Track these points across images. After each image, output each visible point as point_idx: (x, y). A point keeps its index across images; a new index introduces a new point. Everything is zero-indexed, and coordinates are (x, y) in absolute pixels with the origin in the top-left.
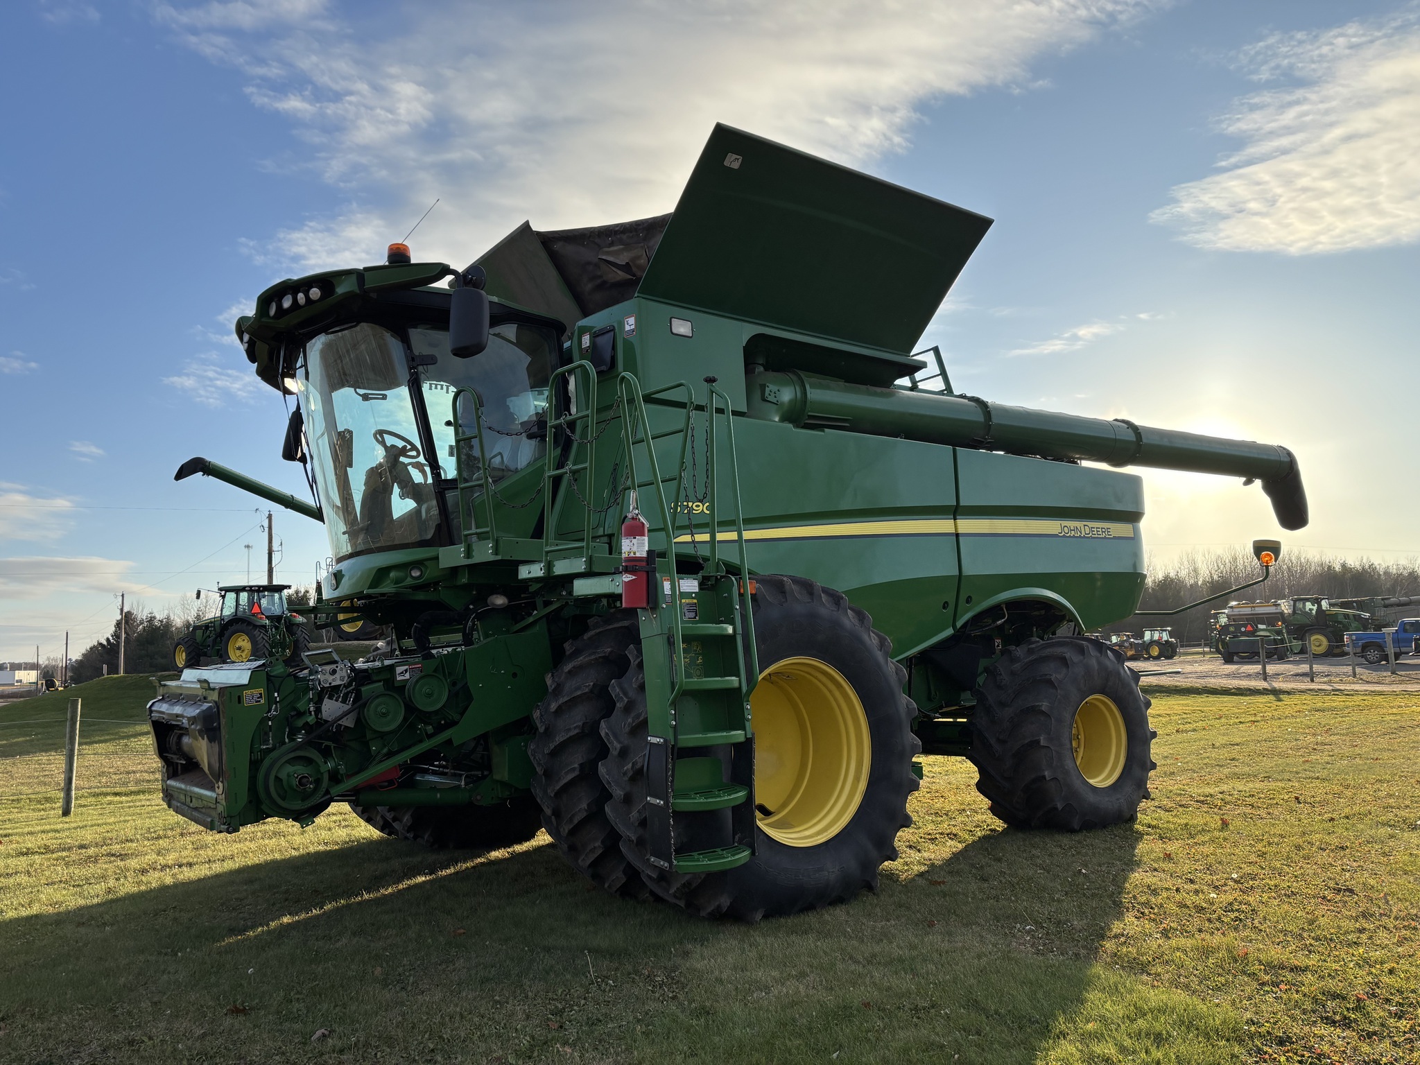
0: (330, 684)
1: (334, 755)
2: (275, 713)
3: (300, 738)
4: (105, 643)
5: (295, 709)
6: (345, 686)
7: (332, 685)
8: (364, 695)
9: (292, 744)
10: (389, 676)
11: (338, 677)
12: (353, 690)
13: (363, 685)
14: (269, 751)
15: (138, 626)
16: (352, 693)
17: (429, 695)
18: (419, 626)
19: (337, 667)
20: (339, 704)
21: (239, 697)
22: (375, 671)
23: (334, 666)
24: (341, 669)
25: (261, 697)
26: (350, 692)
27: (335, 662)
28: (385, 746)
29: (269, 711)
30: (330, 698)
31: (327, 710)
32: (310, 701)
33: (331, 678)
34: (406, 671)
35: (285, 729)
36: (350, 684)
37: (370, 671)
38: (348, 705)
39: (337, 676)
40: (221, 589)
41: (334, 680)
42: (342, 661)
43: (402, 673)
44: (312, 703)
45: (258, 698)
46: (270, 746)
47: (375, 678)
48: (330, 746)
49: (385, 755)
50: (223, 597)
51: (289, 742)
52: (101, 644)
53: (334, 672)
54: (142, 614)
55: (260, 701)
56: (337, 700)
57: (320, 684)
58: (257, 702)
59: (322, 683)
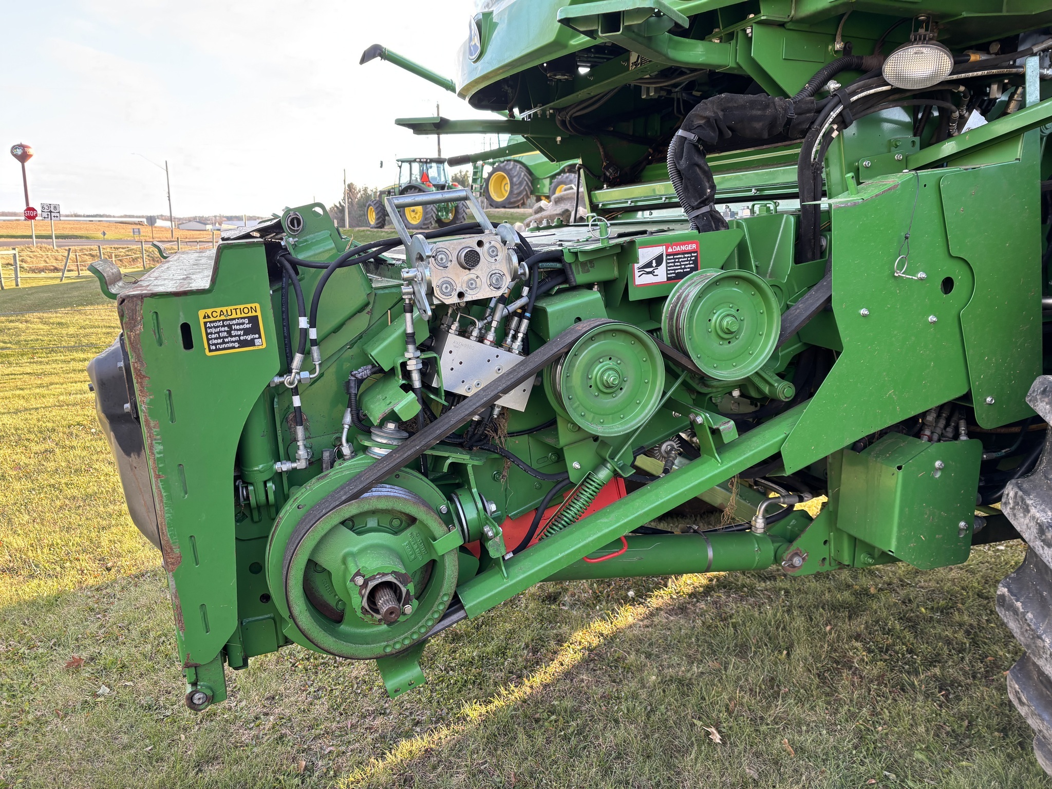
0: (461, 295)
1: (474, 490)
2: (305, 375)
3: (381, 446)
4: (338, 205)
5: (366, 360)
6: (503, 300)
7: (468, 298)
8: (553, 327)
9: (361, 461)
10: (615, 273)
11: (484, 279)
12: (523, 308)
13: (547, 294)
14: (296, 479)
15: (357, 193)
16: (521, 317)
17: (728, 335)
18: (692, 136)
19: (480, 244)
20: (487, 348)
21: (186, 329)
22: (581, 258)
23: (470, 241)
24: (493, 253)
25: (255, 329)
26: (515, 313)
27: (476, 229)
28: (603, 462)
29: (286, 370)
30: (464, 333)
31: (456, 366)
32: (407, 343)
33: (461, 278)
34: (659, 260)
35: (342, 417)
36: (515, 293)
37: (568, 259)
38: (510, 350)
39: (482, 270)
40: (398, 161)
41: (471, 284)
42: (495, 225)
43: (649, 265)
44: (411, 348)
45: (247, 332)
46: (301, 465)
47: (580, 277)
48: (465, 465)
49: (604, 487)
50: (400, 167)
51: (354, 453)
52: (336, 206)
53: (471, 260)
54: (359, 186)
55: (252, 343)
56: (481, 339)
57: (430, 293)
58: (244, 344)
59: (437, 292)
